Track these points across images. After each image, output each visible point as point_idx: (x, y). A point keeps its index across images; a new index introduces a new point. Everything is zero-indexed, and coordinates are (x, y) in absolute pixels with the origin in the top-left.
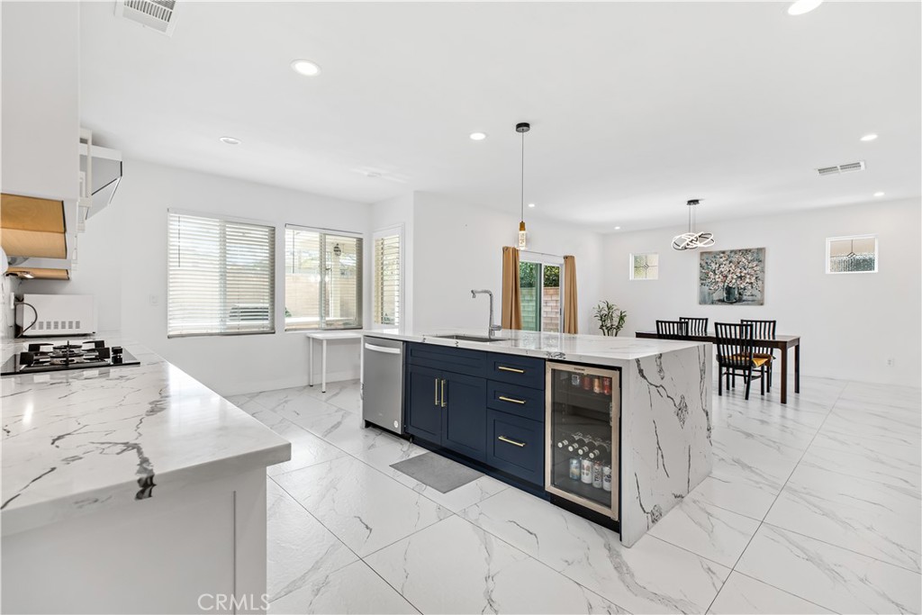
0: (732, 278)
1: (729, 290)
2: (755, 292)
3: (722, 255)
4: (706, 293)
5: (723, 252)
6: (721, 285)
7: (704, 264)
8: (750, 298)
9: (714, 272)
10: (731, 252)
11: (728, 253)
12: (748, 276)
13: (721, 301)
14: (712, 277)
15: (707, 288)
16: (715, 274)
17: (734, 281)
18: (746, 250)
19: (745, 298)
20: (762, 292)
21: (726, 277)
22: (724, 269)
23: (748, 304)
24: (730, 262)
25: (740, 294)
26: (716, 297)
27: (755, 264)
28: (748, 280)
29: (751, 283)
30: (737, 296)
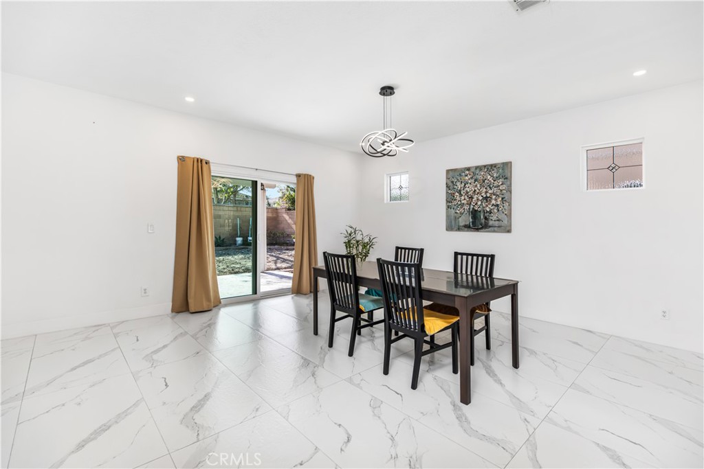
0: (478, 199)
1: (474, 214)
2: (502, 216)
3: (467, 172)
4: (452, 217)
5: (468, 169)
6: (466, 207)
7: (450, 184)
8: (497, 223)
9: (460, 192)
10: (477, 168)
11: (473, 170)
12: (494, 197)
13: (467, 227)
14: (458, 198)
15: (453, 211)
16: (460, 194)
17: (479, 203)
18: (491, 165)
19: (491, 223)
20: (509, 216)
21: (472, 198)
22: (470, 188)
23: (494, 231)
24: (476, 180)
25: (486, 218)
26: (462, 222)
27: (500, 181)
28: (493, 202)
29: (497, 205)
30: (483, 221)
